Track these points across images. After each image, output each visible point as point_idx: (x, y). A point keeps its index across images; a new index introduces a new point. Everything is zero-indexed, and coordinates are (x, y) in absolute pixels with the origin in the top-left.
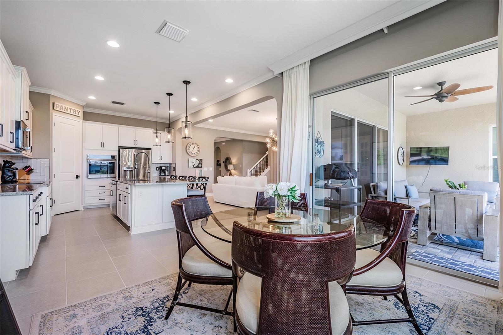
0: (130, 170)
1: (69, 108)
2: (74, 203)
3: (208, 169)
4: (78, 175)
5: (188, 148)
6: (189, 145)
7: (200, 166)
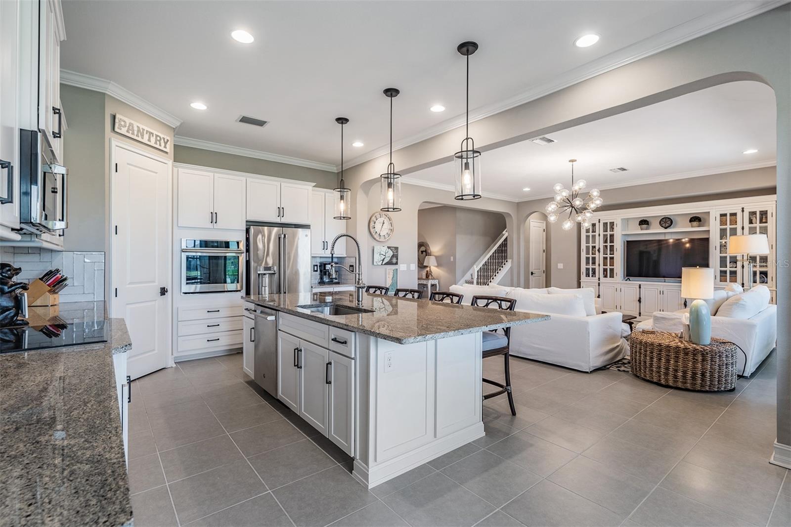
0: (269, 274)
1: (147, 131)
2: (156, 352)
3: (408, 267)
4: (164, 288)
5: (372, 224)
6: (374, 218)
7: (393, 261)
